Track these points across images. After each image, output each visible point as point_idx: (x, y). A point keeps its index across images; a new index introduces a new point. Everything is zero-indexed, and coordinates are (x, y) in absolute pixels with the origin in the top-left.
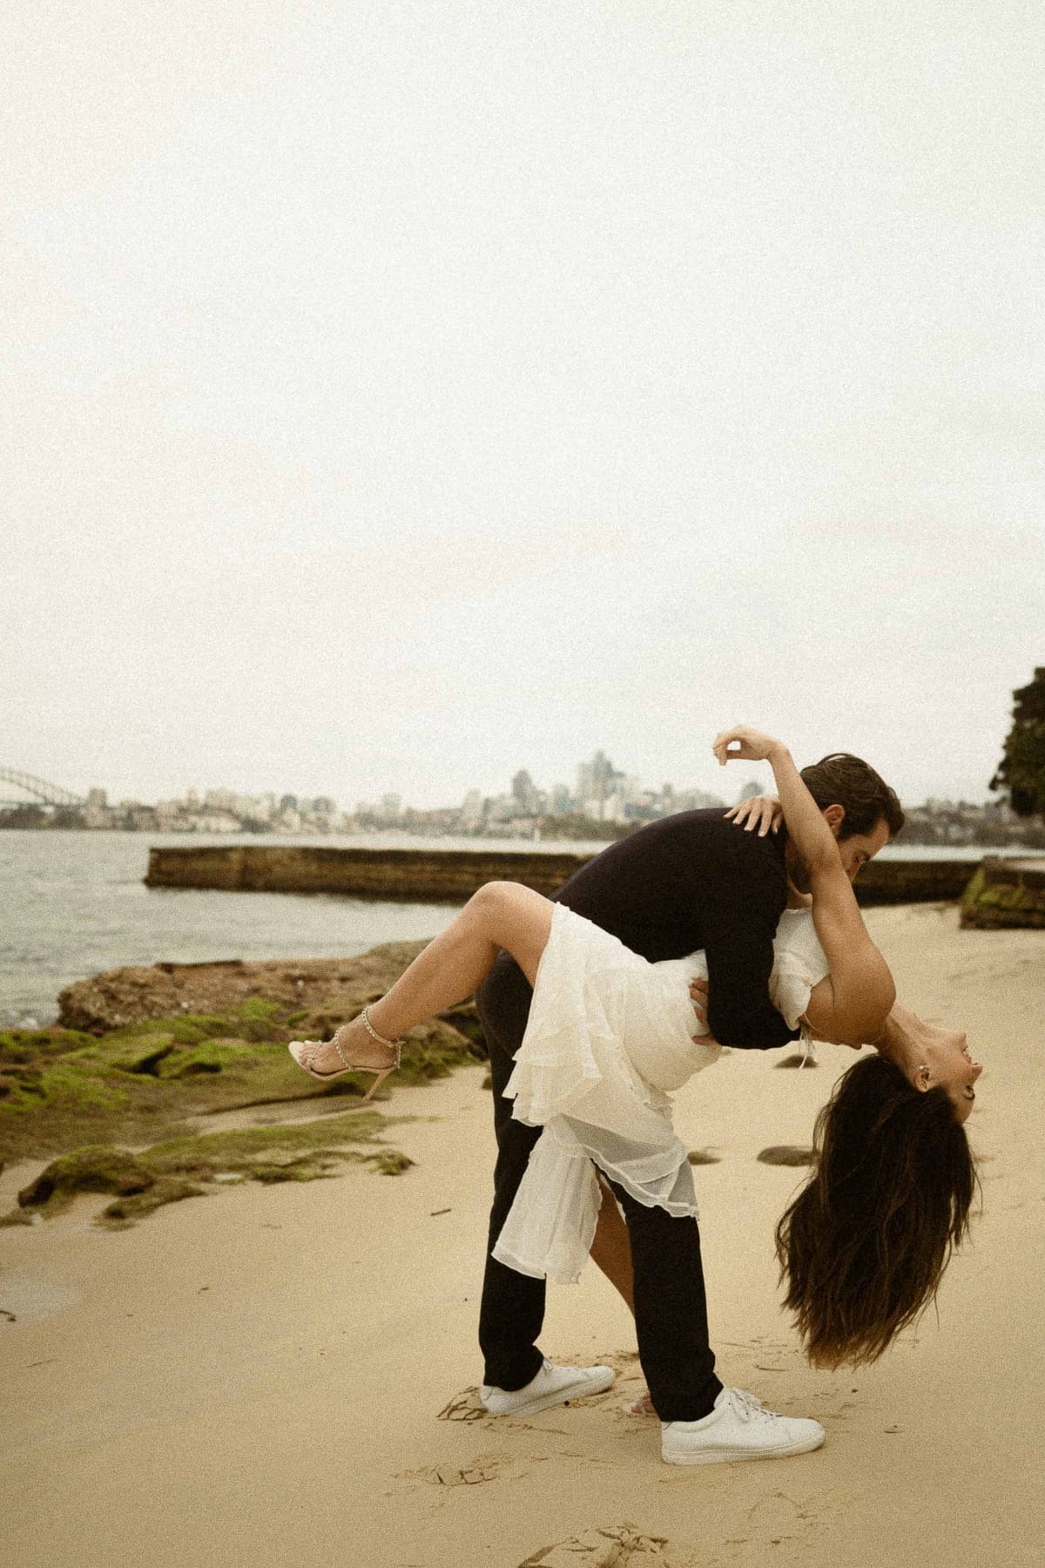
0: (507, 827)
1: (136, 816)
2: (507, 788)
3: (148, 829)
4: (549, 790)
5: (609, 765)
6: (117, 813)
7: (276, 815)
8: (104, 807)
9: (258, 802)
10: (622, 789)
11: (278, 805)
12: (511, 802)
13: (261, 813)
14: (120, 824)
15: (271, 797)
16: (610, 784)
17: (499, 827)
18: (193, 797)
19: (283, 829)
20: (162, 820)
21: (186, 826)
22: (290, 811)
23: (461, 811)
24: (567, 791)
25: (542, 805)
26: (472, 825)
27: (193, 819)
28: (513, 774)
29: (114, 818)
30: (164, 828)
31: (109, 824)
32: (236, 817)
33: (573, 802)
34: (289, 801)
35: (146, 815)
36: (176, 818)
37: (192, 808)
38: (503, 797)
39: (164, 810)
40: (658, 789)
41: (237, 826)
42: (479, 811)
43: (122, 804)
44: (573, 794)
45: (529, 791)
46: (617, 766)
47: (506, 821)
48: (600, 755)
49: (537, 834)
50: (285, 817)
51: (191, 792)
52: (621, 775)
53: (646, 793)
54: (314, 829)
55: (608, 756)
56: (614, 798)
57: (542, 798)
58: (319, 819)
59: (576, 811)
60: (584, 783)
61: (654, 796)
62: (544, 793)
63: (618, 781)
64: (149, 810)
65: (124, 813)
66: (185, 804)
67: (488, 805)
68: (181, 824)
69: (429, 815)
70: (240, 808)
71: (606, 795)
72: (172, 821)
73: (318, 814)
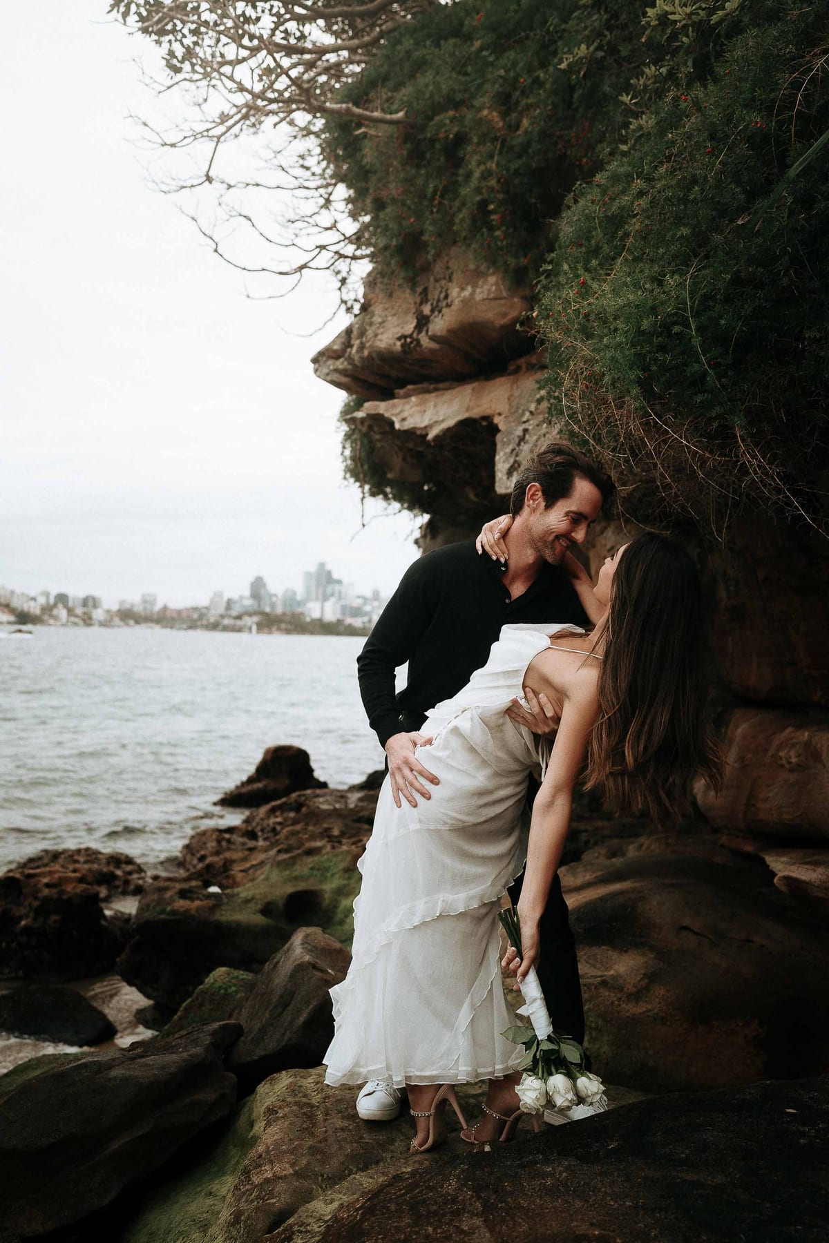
0: (238, 623)
2: (247, 593)
4: (280, 594)
5: (329, 573)
7: (48, 609)
9: (34, 599)
10: (340, 593)
11: (52, 601)
12: (249, 602)
13: (34, 608)
15: (47, 595)
16: (329, 589)
17: (232, 622)
19: (52, 621)
22: (60, 606)
23: (207, 608)
24: (295, 593)
25: (273, 605)
26: (212, 620)
32: (12, 611)
33: (299, 603)
34: (62, 598)
38: (242, 598)
40: (369, 595)
41: (12, 618)
42: (222, 610)
44: (299, 597)
45: (262, 592)
46: (335, 576)
47: (239, 617)
48: (322, 565)
49: (254, 628)
50: (55, 612)
52: (339, 582)
53: (359, 597)
54: (81, 622)
55: (328, 567)
56: (332, 600)
57: (274, 599)
58: (85, 613)
59: (300, 610)
60: (308, 589)
61: (365, 599)
62: (276, 595)
63: (337, 587)
67: (229, 604)
69: (179, 612)
70: (16, 603)
71: (325, 598)
73: (85, 610)
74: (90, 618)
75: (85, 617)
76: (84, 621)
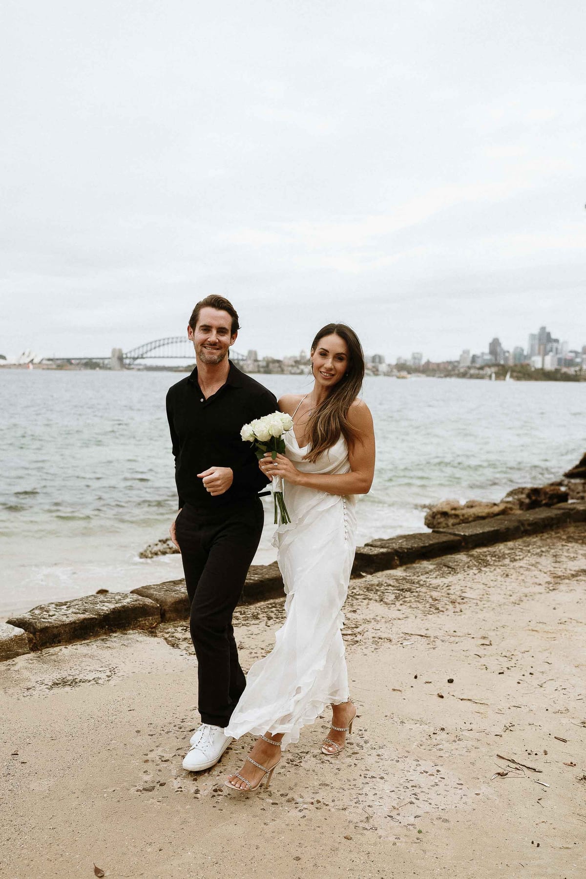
0: (481, 372)
1: (271, 365)
2: (487, 350)
3: (277, 373)
4: (511, 350)
5: (549, 334)
6: (261, 364)
8: (256, 360)
10: (557, 349)
12: (488, 357)
14: (262, 370)
16: (549, 346)
17: (477, 372)
18: (303, 354)
20: (285, 368)
21: (298, 371)
23: (458, 362)
24: (523, 350)
25: (506, 359)
26: (462, 370)
27: (302, 367)
28: (490, 340)
29: (258, 366)
30: (285, 372)
31: (256, 370)
33: (526, 357)
35: (277, 365)
36: (292, 366)
37: (303, 361)
38: (483, 354)
39: (286, 362)
42: (468, 363)
43: (264, 358)
44: (525, 353)
45: (498, 350)
46: (553, 336)
47: (481, 368)
48: (543, 329)
49: (493, 376)
51: (302, 352)
52: (557, 341)
53: (571, 352)
54: (371, 373)
55: (548, 330)
56: (551, 354)
57: (507, 354)
58: (374, 367)
59: (527, 362)
60: (532, 347)
61: (576, 353)
62: (508, 352)
63: (555, 345)
64: (278, 361)
65: (264, 364)
66: (298, 359)
67: (474, 358)
68: (295, 370)
69: (438, 365)
71: (546, 353)
72: (290, 368)
73: (373, 364)
74: (377, 370)
75: (374, 370)
76: (373, 372)
